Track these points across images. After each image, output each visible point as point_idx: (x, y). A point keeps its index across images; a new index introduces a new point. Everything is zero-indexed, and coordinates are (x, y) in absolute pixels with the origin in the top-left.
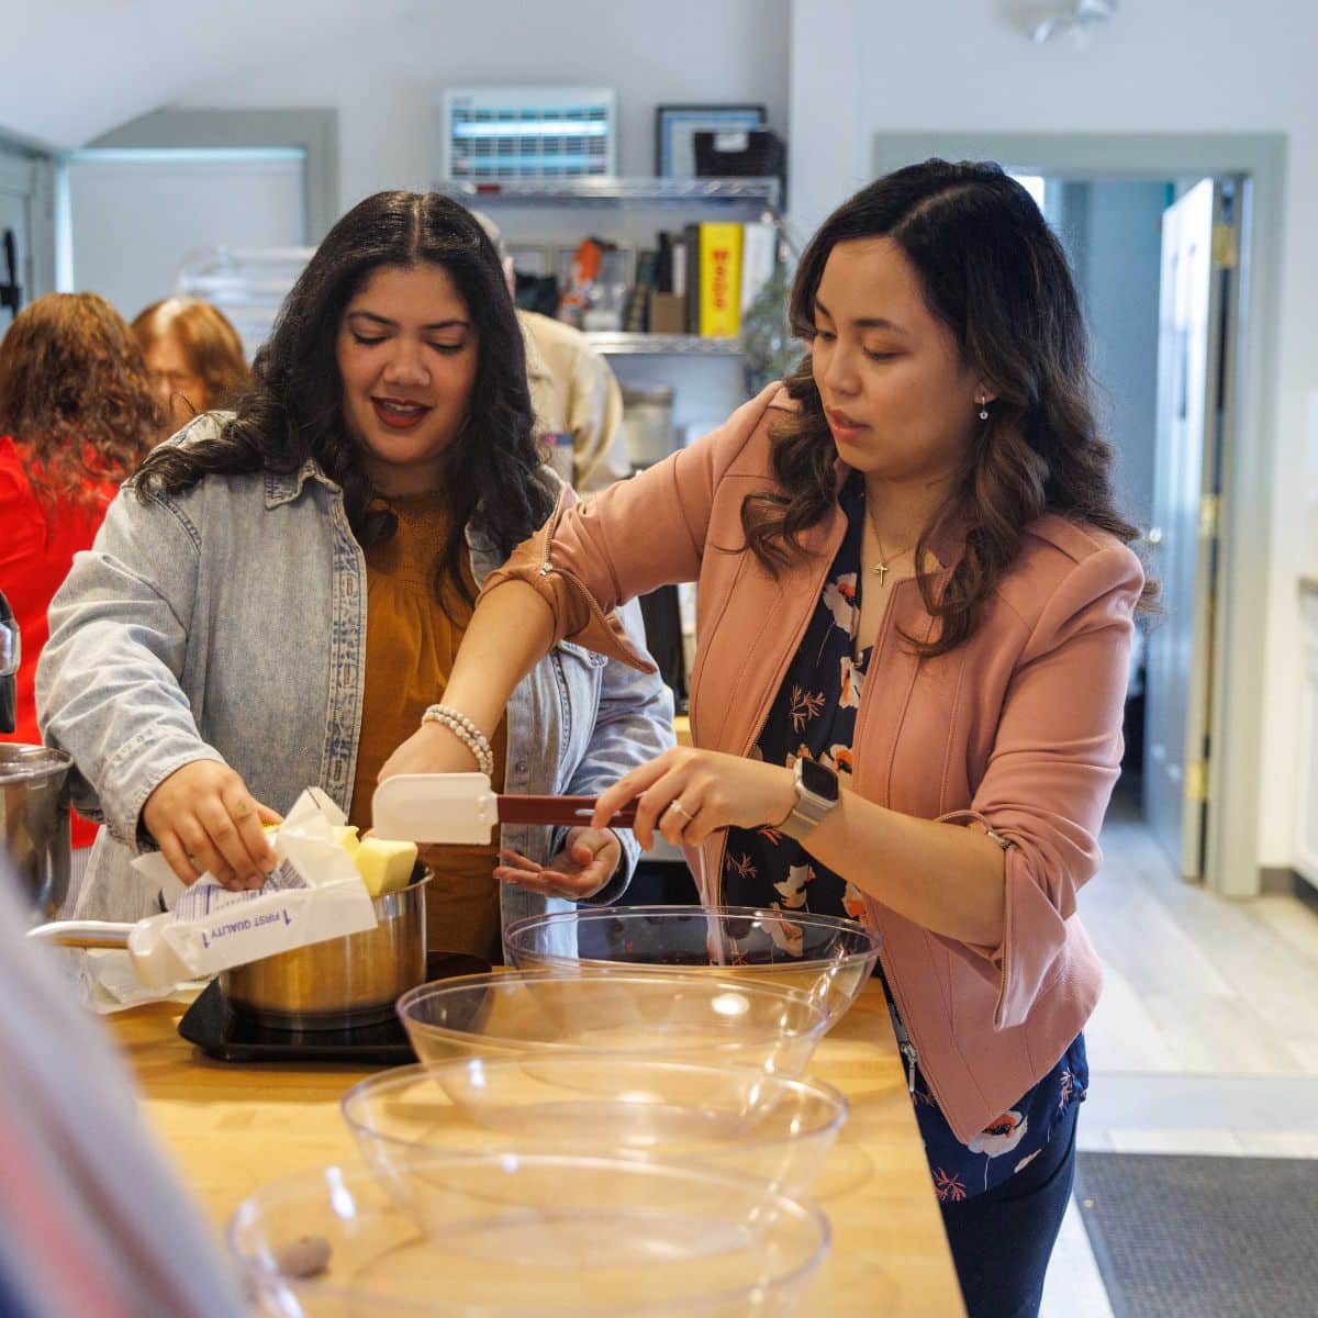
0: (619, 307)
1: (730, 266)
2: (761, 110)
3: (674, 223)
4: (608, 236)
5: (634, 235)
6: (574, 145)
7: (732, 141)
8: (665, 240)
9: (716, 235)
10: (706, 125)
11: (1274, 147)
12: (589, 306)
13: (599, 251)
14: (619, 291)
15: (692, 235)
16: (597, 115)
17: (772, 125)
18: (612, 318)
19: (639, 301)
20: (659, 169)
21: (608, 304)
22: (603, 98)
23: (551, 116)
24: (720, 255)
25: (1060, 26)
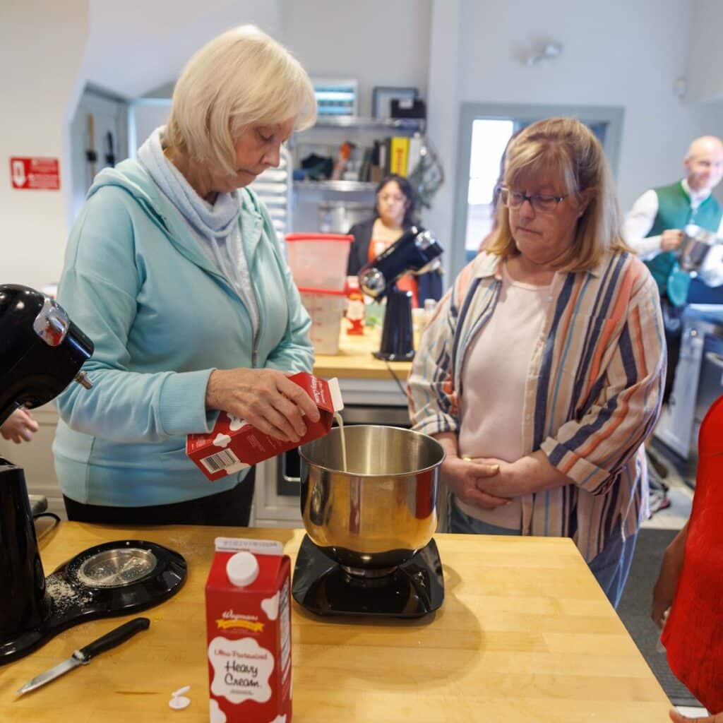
0: (358, 170)
1: (404, 155)
2: (416, 91)
3: (381, 136)
4: (354, 141)
5: (364, 142)
6: (340, 104)
7: (406, 103)
8: (377, 145)
9: (398, 143)
10: (396, 96)
11: (620, 112)
12: (345, 170)
13: (349, 148)
14: (359, 164)
15: (388, 143)
16: (350, 91)
17: (421, 97)
18: (355, 175)
19: (366, 169)
20: (374, 114)
21: (353, 170)
22: (351, 83)
23: (332, 91)
24: (400, 151)
25: (537, 59)
